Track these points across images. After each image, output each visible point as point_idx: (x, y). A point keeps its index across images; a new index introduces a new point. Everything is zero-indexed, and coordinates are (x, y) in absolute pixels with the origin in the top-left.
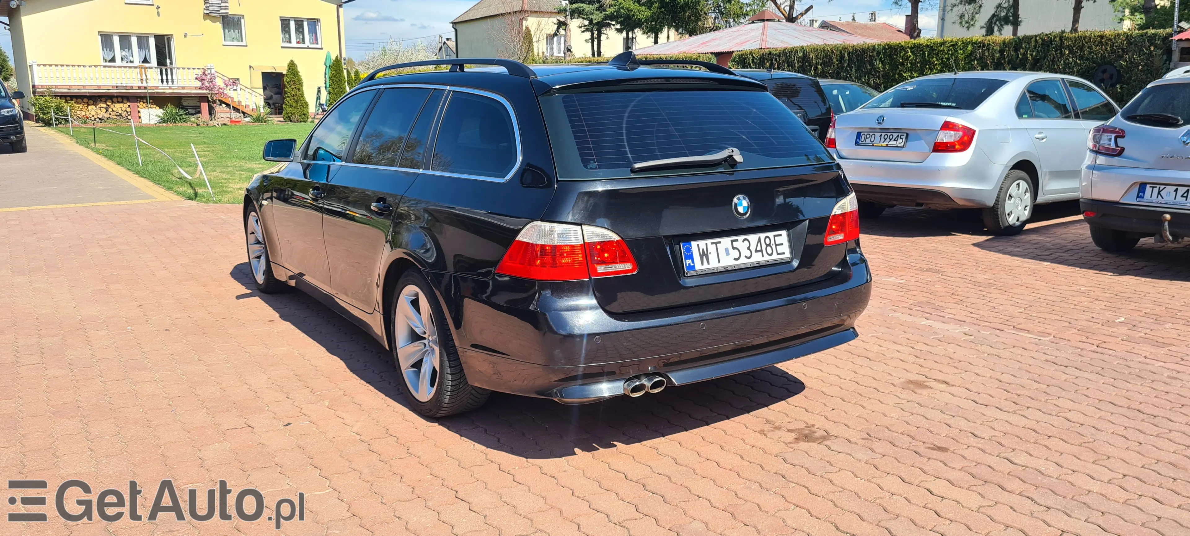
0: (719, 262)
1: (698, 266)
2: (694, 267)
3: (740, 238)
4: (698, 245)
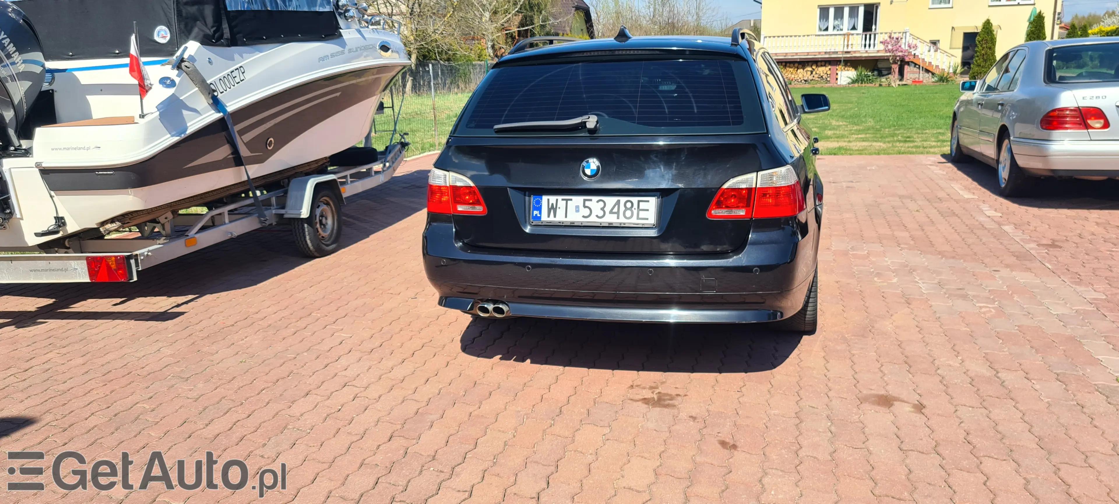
0: (566, 217)
1: (544, 217)
2: (540, 218)
3: (595, 199)
4: (548, 200)
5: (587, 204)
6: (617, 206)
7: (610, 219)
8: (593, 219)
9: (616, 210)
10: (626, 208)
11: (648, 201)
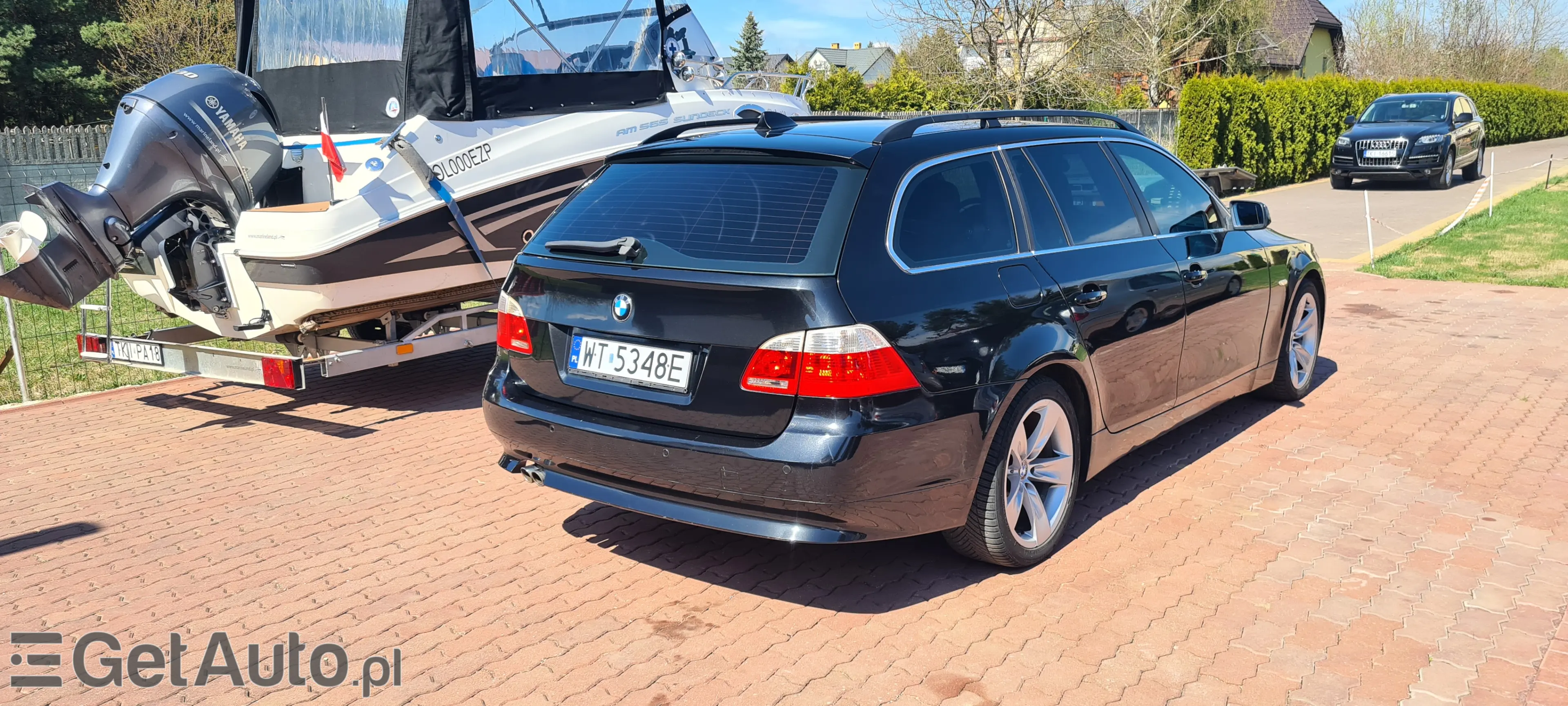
0: (600, 367)
1: (580, 366)
2: (576, 365)
4: (587, 343)
5: (622, 352)
6: (650, 359)
7: (641, 376)
8: (624, 373)
9: (648, 365)
10: (660, 365)
11: (682, 357)
